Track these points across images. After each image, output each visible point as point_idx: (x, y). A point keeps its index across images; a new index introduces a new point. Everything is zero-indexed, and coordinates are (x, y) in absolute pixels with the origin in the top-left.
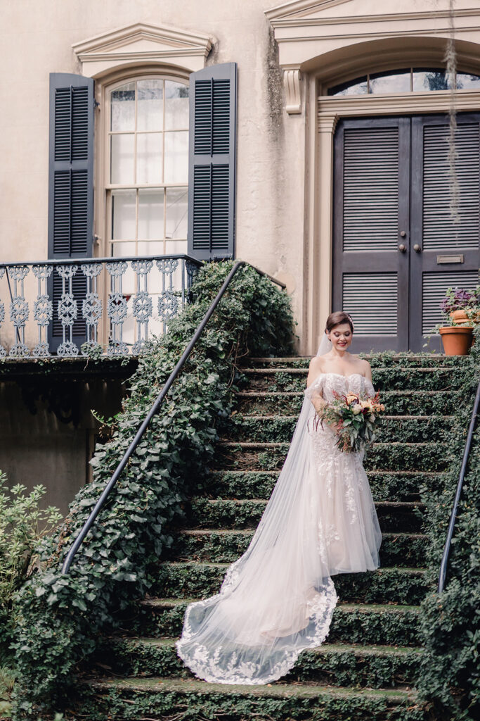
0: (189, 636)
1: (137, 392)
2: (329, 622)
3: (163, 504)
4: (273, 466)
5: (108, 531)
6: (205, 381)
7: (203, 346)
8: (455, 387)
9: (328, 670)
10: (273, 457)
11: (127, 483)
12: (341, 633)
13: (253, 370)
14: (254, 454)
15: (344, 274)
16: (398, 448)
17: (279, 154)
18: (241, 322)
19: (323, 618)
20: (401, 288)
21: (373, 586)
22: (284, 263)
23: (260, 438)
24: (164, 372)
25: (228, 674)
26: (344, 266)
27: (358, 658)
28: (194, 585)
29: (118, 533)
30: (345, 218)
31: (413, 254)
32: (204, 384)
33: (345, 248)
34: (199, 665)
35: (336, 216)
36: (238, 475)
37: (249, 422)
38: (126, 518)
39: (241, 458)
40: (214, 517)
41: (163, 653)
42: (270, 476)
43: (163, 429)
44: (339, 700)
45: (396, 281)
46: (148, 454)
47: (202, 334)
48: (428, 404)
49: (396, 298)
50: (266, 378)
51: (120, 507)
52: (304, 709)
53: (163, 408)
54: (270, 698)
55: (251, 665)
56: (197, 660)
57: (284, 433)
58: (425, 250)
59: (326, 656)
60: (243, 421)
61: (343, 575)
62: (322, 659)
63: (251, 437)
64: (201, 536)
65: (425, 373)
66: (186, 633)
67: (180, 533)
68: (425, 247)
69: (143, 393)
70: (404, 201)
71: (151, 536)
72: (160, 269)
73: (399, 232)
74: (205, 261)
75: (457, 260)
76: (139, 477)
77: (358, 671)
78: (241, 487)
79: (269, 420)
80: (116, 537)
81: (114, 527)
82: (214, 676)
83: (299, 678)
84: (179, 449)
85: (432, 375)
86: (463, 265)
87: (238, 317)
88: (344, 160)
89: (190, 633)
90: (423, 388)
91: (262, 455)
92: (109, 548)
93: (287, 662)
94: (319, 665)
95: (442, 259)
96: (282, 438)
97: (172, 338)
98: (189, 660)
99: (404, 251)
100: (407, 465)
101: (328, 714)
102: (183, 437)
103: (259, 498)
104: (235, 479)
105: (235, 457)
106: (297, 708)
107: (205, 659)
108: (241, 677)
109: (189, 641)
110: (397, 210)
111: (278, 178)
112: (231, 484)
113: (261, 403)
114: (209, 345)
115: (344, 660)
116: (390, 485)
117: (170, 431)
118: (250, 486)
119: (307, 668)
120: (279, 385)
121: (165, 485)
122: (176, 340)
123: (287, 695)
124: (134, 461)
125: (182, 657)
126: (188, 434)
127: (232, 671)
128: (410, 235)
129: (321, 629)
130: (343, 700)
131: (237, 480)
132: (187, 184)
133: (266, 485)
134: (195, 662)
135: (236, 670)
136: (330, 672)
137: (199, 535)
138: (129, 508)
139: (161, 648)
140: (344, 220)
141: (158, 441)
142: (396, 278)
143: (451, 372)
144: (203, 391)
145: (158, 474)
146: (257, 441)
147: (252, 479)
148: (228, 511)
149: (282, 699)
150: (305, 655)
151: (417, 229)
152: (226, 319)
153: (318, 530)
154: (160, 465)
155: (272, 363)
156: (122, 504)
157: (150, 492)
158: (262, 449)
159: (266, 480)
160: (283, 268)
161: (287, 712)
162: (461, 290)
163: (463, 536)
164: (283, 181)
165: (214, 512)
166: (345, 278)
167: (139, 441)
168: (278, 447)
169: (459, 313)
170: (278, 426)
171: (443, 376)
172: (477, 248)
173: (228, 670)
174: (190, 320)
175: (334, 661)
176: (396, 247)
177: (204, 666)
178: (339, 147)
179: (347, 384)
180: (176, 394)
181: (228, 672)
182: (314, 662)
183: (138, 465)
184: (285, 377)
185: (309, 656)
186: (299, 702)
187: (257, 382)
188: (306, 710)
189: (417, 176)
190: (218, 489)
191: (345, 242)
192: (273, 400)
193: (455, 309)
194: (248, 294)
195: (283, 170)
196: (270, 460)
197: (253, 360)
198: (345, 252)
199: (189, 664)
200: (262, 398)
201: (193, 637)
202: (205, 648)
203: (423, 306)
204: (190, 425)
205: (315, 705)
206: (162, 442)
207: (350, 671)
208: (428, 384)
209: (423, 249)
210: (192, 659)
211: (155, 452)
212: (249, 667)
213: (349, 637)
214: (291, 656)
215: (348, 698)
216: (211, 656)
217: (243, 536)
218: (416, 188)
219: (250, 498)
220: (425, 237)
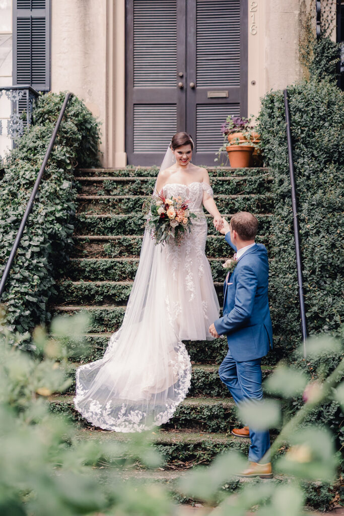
0: (82, 393)
1: (8, 195)
2: (189, 377)
3: (45, 286)
4: (116, 254)
5: (10, 310)
6: (61, 187)
7: (54, 159)
8: (247, 192)
9: (200, 419)
10: (115, 247)
11: (17, 269)
12: (203, 389)
13: (85, 178)
14: (99, 244)
15: (134, 104)
16: (217, 240)
17: (85, 9)
18: (76, 140)
19: (184, 375)
20: (180, 115)
21: (223, 350)
22: (91, 96)
23: (100, 232)
24: (27, 179)
25: (119, 422)
26: (134, 99)
27: (226, 409)
28: (74, 351)
29: (19, 311)
30: (135, 62)
31: (189, 90)
32: (61, 189)
33: (135, 85)
34: (94, 416)
35: (128, 60)
36: (91, 262)
37: (91, 220)
38: (22, 299)
39: (88, 248)
40: (77, 296)
41: (61, 408)
42: (119, 262)
43: (38, 226)
44: (219, 444)
45: (176, 111)
46: (30, 245)
47: (53, 150)
48: (232, 205)
49: (176, 124)
50: (95, 184)
51: (16, 289)
52: (189, 453)
53: (34, 208)
54: (160, 444)
55: (138, 413)
56: (92, 412)
57: (120, 228)
58: (198, 87)
59: (199, 408)
60: (86, 218)
61: (198, 341)
62: (196, 411)
63: (93, 231)
64: (72, 312)
65: (223, 181)
66: (79, 391)
67: (54, 309)
68: (198, 85)
69: (12, 196)
70: (181, 49)
71: (38, 312)
72: (8, 98)
73: (178, 73)
74: (42, 92)
75: (224, 94)
76: (26, 265)
77: (225, 420)
78: (94, 271)
79: (106, 218)
80: (17, 314)
81: (15, 306)
82: (107, 424)
83: (176, 427)
84: (51, 242)
85: (229, 182)
86: (228, 99)
87: (74, 136)
88: (134, 16)
89: (82, 390)
90: (222, 193)
91: (106, 246)
92: (13, 324)
93: (168, 412)
94: (193, 416)
95: (212, 94)
96: (118, 232)
97: (27, 152)
98: (86, 412)
99: (182, 88)
100: (225, 253)
101: (210, 456)
102: (54, 231)
103: (109, 280)
104: (90, 265)
105: (83, 247)
106: (183, 452)
107: (99, 411)
108: (130, 423)
109: (83, 397)
110: (175, 56)
111: (84, 29)
112: (87, 269)
113: (95, 205)
114: (59, 158)
115: (215, 411)
116: (217, 269)
117: (44, 227)
118: (102, 271)
119: (184, 418)
120: (106, 190)
121: (45, 270)
122: (30, 154)
123: (174, 441)
124: (20, 251)
125: (80, 410)
126: (57, 229)
127: (122, 419)
128: (187, 75)
129: (183, 383)
130: (222, 445)
131: (92, 266)
132: (12, 32)
133: (115, 270)
134: (91, 414)
135: (125, 418)
136: (202, 421)
137: (71, 310)
138: (23, 290)
139: (59, 405)
140: (134, 63)
141: (35, 235)
142: (175, 108)
143: (245, 181)
144: (60, 195)
145: (40, 262)
146: (97, 234)
147: (104, 265)
148: (90, 290)
149: (171, 445)
150: (181, 408)
151: (192, 71)
152: (67, 138)
153: (166, 305)
154: (39, 254)
155: (97, 173)
156: (17, 287)
157: (36, 277)
158: (106, 241)
159: (115, 265)
160: (90, 99)
161: (175, 455)
162: (237, 118)
163: (316, 311)
164: (89, 31)
165: (77, 292)
166: (135, 108)
167: (22, 235)
168: (120, 239)
169: (237, 135)
170: (115, 222)
171: (238, 184)
172: (239, 86)
173: (119, 418)
174: (39, 138)
175: (206, 412)
176: (176, 85)
177: (98, 416)
178: (130, 6)
179: (187, 191)
180: (42, 197)
181: (119, 420)
182: (190, 413)
183: (24, 255)
184: (111, 184)
185: (185, 408)
186: (185, 447)
187: (87, 188)
188: (191, 453)
189: (192, 30)
190: (77, 273)
191: (135, 80)
192: (105, 202)
193: (233, 132)
194: (80, 118)
195: (89, 23)
196: (113, 250)
197: (81, 171)
198: (135, 87)
199: (85, 415)
200: (97, 201)
201: (85, 394)
202: (98, 402)
203: (197, 130)
204: (55, 222)
205: (198, 449)
206: (38, 236)
207: (220, 420)
208: (226, 189)
209: (197, 86)
210: (88, 412)
211: (36, 244)
212: (137, 415)
213: (210, 392)
214: (171, 408)
215: (226, 442)
216: (104, 408)
217: (108, 311)
218: (191, 39)
219: (102, 280)
220: (198, 77)
